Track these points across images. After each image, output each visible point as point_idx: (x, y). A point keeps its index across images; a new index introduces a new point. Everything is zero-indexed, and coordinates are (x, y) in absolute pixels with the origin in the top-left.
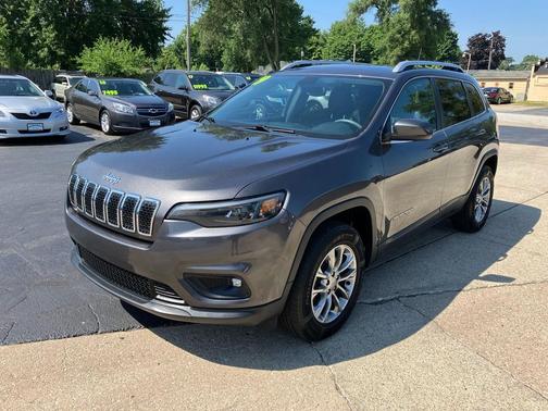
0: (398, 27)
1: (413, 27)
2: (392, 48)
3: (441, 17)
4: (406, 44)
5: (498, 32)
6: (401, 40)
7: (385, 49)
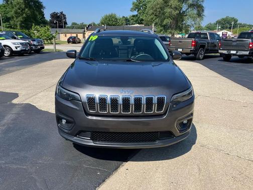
0: (18, 6)
1: (26, 7)
2: (17, 17)
3: (38, 3)
4: (24, 15)
5: (62, 12)
6: (21, 13)
7: (13, 17)
